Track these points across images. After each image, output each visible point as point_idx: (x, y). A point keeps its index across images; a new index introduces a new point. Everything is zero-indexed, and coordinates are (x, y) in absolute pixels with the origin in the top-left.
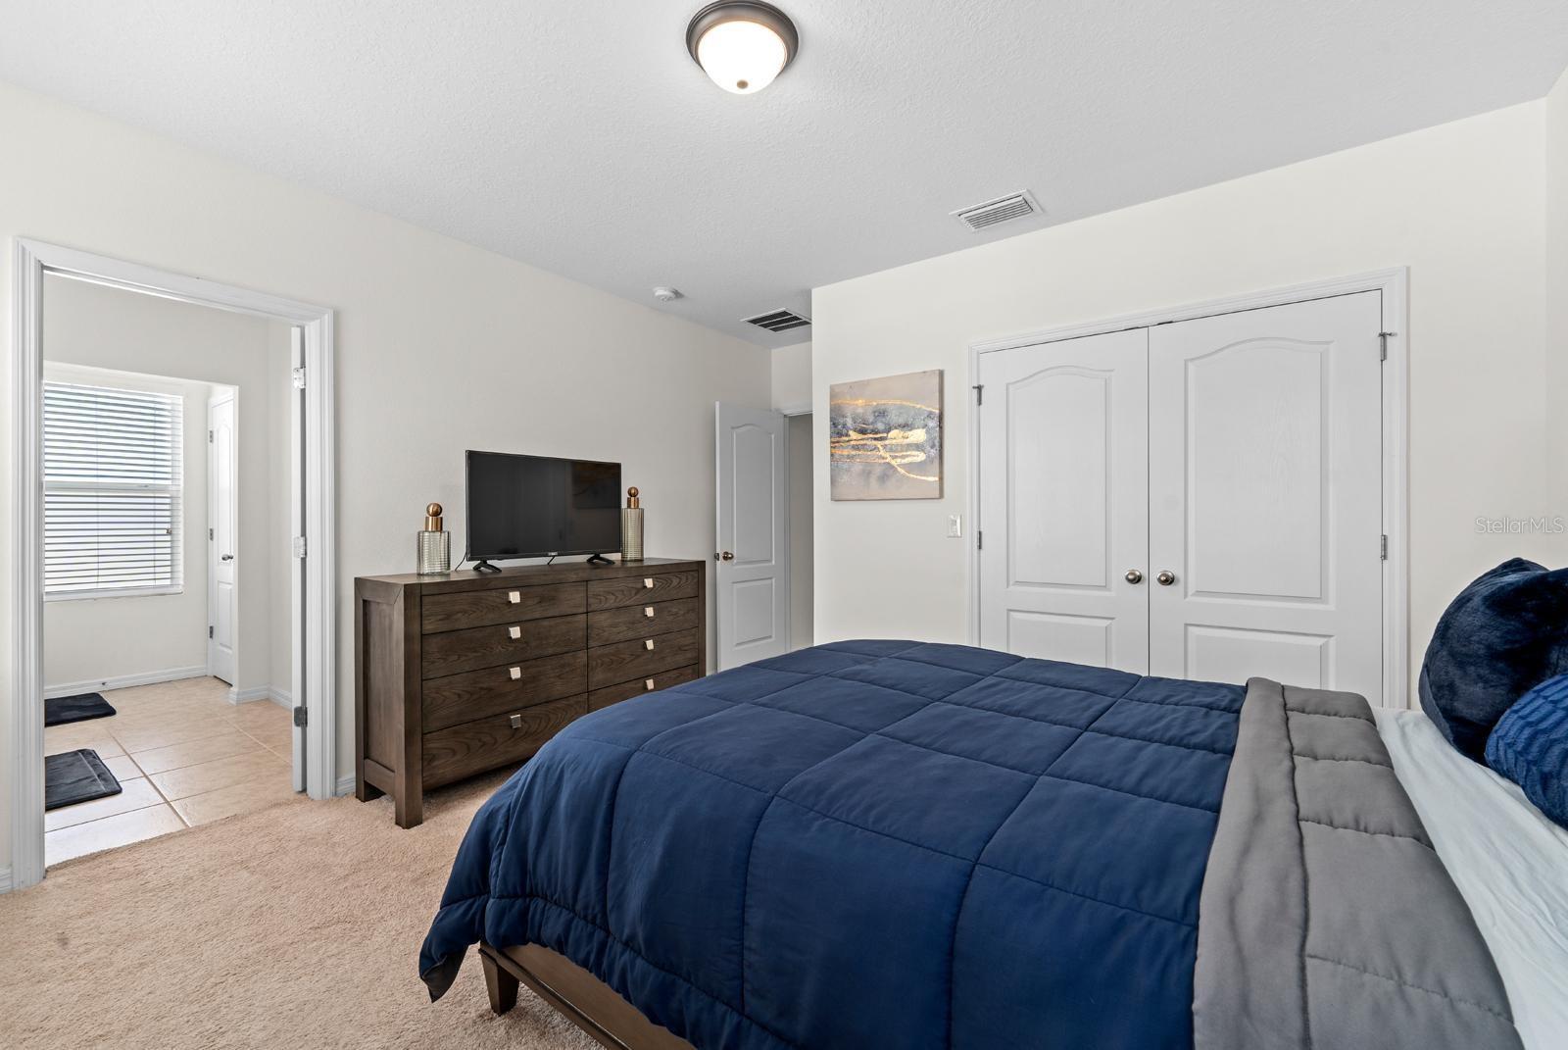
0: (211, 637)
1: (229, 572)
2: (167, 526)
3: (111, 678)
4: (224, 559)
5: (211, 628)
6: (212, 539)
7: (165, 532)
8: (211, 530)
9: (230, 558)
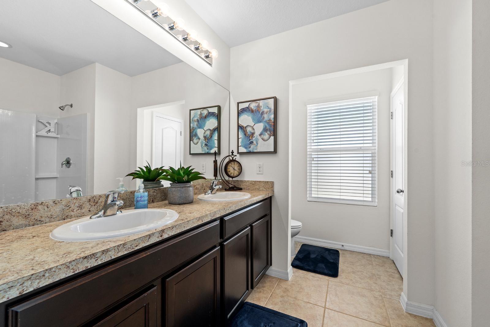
0: (392, 236)
1: (401, 200)
2: (370, 169)
3: (347, 244)
4: (398, 192)
5: (392, 230)
6: (392, 177)
7: (368, 172)
8: (392, 171)
9: (402, 191)
